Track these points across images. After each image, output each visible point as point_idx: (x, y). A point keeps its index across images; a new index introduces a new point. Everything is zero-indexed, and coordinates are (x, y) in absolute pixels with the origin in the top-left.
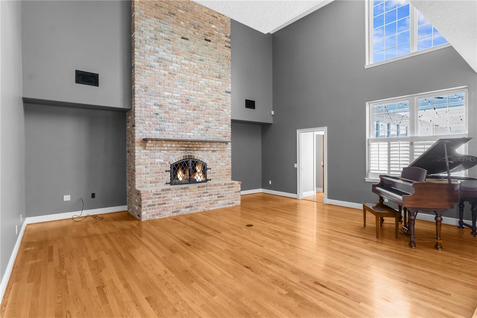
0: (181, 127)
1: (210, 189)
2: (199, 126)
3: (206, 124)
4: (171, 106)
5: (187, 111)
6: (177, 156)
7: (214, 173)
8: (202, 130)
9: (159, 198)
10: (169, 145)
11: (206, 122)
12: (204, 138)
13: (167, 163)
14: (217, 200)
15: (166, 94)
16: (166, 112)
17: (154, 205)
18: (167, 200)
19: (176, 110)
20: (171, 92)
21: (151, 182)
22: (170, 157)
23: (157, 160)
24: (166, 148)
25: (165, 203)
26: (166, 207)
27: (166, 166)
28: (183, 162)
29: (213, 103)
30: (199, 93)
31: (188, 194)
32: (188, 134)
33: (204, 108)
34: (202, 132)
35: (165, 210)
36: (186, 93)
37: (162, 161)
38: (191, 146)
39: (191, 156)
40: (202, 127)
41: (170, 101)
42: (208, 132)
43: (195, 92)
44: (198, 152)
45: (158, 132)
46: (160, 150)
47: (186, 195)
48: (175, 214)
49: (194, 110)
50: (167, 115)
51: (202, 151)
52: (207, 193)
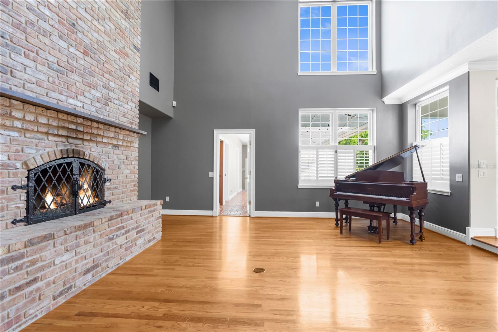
0: (57, 81)
2: (93, 91)
3: (105, 91)
5: (72, 50)
7: (116, 188)
8: (98, 101)
11: (105, 87)
13: (19, 165)
14: (135, 240)
18: (42, 268)
19: (45, 34)
22: (27, 150)
24: (18, 124)
25: (35, 280)
26: (38, 289)
27: (15, 175)
28: (60, 165)
29: (117, 56)
30: (95, 22)
31: (92, 240)
32: (71, 101)
33: (103, 58)
34: (98, 105)
35: (33, 300)
38: (82, 129)
39: (79, 152)
40: (99, 95)
42: (108, 108)
44: (91, 144)
47: (86, 243)
48: (61, 300)
49: (86, 53)
51: (97, 142)
52: (123, 227)
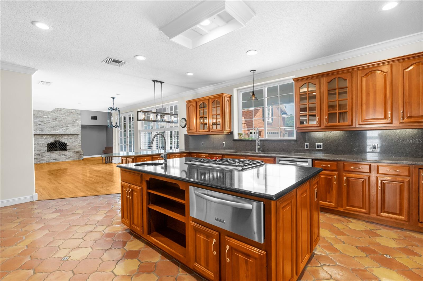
0: (52, 129)
1: (65, 153)
2: (62, 128)
3: (66, 128)
4: (47, 121)
5: (56, 123)
6: (51, 140)
7: (71, 147)
8: (64, 130)
9: (39, 156)
10: (46, 136)
11: (66, 127)
12: (65, 133)
13: (46, 143)
14: (69, 157)
15: (44, 116)
16: (44, 124)
17: (37, 158)
19: (50, 123)
20: (47, 116)
21: (37, 150)
22: (47, 141)
23: (40, 142)
24: (45, 138)
25: (42, 158)
27: (45, 144)
28: (54, 143)
29: (70, 119)
30: (62, 115)
32: (56, 132)
33: (65, 121)
34: (64, 131)
35: (42, 160)
36: (55, 116)
37: (43, 142)
38: (57, 136)
39: (58, 140)
40: (64, 129)
41: (47, 119)
42: (67, 131)
43: (60, 115)
44: (62, 139)
45: (41, 132)
46: (42, 138)
47: (53, 155)
48: (48, 162)
49: (59, 122)
50: (45, 125)
51: (64, 138)
52: (64, 154)
